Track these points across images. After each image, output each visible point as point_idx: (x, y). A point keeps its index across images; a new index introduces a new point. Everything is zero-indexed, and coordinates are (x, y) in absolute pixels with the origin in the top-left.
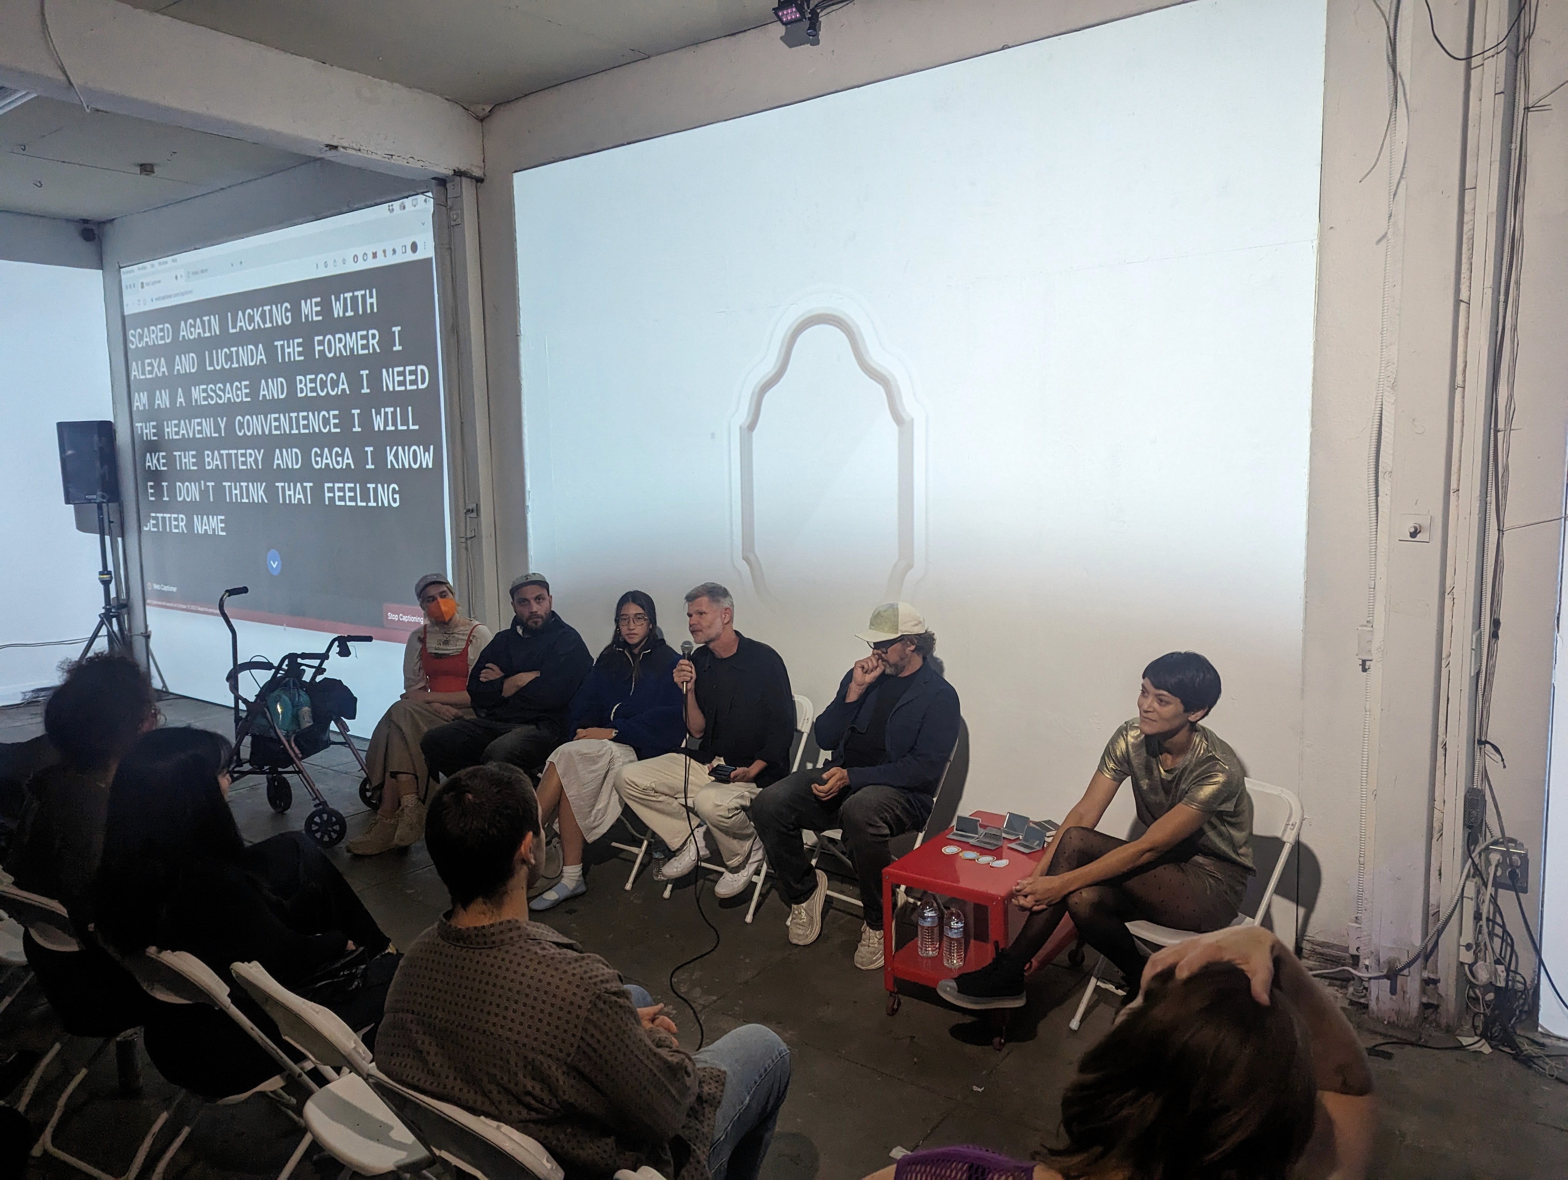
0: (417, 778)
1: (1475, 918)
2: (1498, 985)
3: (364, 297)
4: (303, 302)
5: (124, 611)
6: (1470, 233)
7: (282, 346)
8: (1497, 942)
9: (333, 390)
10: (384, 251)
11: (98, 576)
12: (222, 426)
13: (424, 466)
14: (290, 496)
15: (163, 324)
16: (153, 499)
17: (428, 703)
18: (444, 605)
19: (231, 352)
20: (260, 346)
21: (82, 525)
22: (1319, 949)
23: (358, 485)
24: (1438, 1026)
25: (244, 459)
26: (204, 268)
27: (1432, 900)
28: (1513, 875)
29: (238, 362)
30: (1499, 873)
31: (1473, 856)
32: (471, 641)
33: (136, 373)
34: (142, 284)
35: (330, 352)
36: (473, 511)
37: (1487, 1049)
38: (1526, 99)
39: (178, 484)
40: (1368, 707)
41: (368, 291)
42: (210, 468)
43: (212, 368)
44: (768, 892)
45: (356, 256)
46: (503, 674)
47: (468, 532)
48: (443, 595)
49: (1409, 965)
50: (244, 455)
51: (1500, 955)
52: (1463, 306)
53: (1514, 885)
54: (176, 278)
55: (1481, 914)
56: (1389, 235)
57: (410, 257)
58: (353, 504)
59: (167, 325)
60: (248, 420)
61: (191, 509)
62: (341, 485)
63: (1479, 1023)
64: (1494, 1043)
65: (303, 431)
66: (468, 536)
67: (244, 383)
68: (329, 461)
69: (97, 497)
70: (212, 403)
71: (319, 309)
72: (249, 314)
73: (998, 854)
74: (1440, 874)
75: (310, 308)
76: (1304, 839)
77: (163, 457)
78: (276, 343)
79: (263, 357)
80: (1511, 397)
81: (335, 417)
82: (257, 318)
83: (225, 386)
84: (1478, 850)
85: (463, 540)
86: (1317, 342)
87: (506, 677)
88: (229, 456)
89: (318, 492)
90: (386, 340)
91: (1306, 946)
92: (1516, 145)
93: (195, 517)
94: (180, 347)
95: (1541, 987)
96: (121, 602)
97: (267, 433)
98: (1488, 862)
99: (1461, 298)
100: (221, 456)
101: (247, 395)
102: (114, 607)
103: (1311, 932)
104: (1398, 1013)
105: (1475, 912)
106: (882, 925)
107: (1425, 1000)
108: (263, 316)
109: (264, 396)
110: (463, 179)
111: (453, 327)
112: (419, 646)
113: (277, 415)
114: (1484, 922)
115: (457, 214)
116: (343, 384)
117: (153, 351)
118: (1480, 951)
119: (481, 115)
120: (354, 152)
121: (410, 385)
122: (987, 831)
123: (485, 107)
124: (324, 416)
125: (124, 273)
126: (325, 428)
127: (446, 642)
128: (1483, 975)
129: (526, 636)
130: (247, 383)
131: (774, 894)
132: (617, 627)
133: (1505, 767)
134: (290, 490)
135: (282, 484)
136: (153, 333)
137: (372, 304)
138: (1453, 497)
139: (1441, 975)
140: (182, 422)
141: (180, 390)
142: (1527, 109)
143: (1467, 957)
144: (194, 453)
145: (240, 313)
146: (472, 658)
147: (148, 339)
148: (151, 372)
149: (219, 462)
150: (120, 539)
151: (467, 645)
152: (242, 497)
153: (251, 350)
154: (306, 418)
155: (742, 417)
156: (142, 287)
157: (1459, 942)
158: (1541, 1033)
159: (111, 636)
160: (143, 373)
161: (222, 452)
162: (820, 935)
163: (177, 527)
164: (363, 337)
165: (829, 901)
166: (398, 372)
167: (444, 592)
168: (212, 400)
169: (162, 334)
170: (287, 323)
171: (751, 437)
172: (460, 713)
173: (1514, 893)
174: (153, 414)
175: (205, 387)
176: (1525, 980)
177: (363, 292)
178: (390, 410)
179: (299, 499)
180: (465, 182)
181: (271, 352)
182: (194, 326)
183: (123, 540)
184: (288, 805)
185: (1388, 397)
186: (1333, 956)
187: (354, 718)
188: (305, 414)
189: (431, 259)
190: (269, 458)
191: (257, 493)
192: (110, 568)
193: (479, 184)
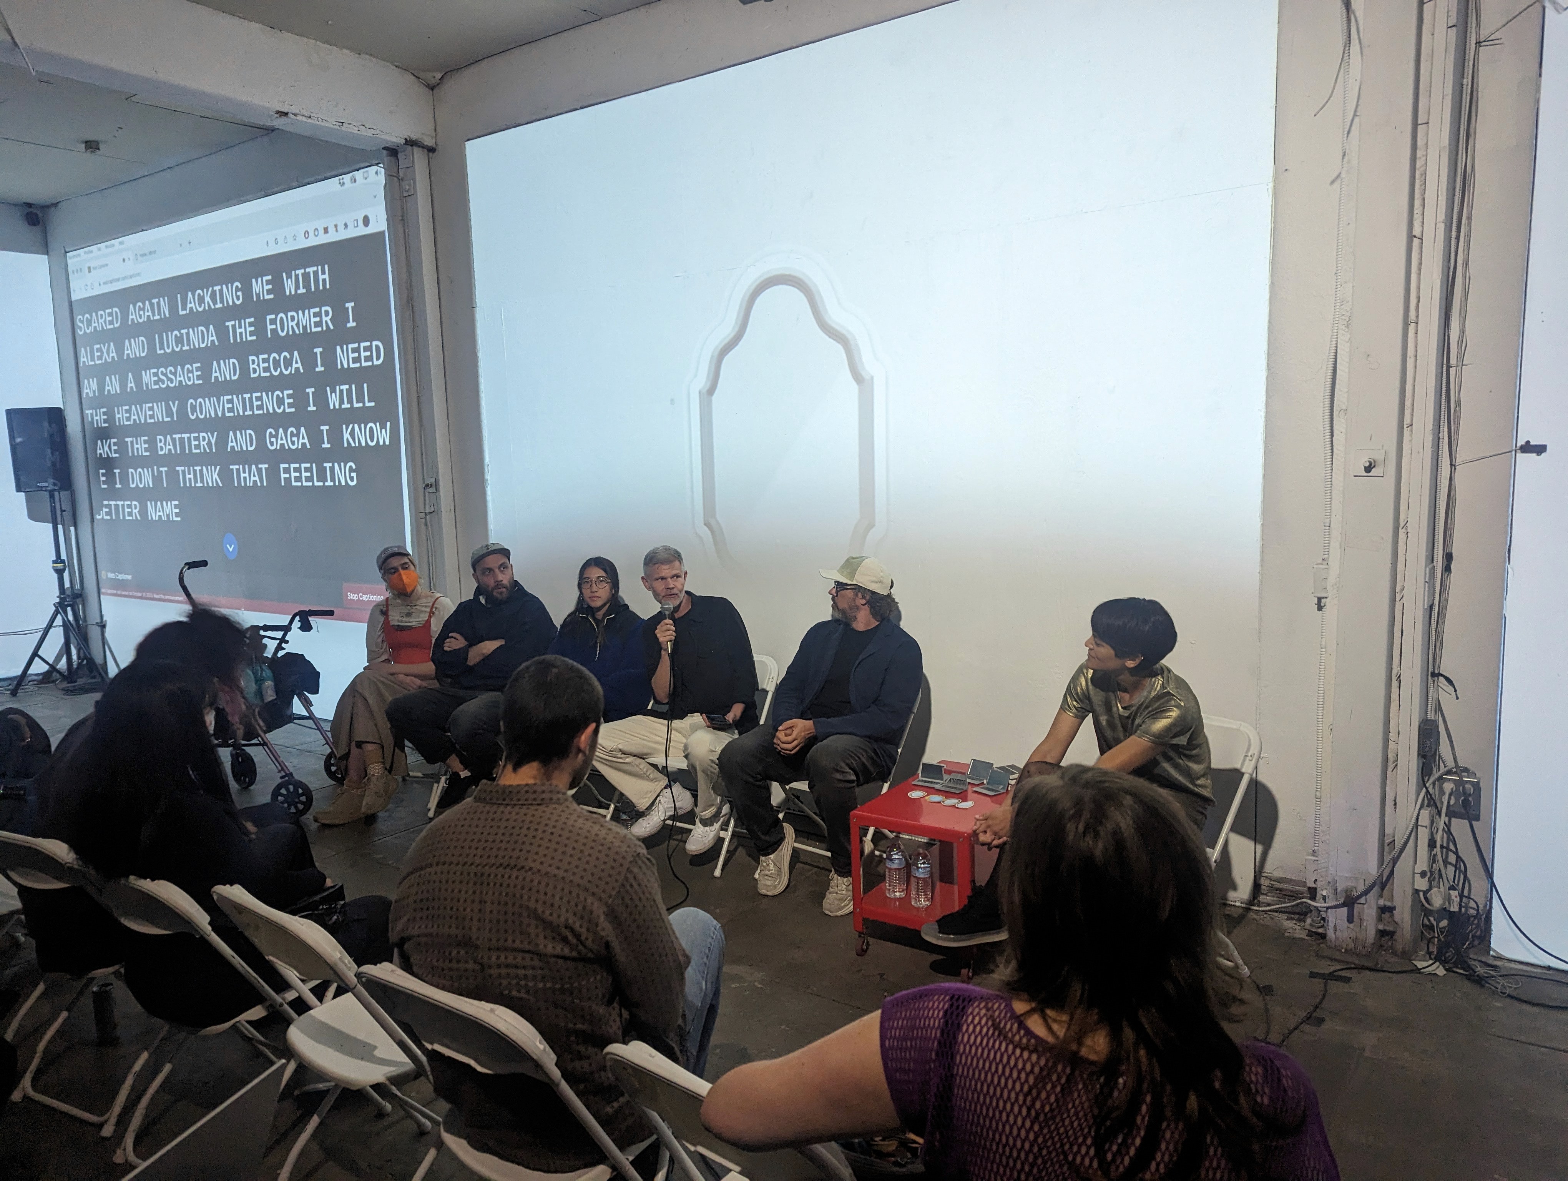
0: (383, 747)
1: (1429, 846)
2: (1452, 909)
3: (316, 273)
4: (254, 280)
5: (79, 600)
6: (1423, 168)
7: (234, 326)
8: (1451, 869)
9: (286, 370)
10: (336, 226)
11: (51, 565)
12: (174, 410)
13: (381, 443)
14: (245, 478)
15: (111, 307)
16: (105, 486)
17: (392, 674)
18: (406, 577)
19: (182, 334)
20: (211, 327)
21: (34, 515)
22: (1277, 885)
23: (314, 465)
24: (1395, 953)
25: (197, 443)
26: (152, 250)
27: (1388, 831)
28: (1466, 803)
29: (189, 344)
30: (1452, 802)
31: (1427, 785)
32: (434, 613)
33: (85, 359)
34: (89, 268)
35: (283, 331)
36: (431, 485)
37: (1441, 972)
38: (1478, 34)
39: (131, 470)
40: (1323, 643)
41: (320, 267)
42: (162, 453)
43: (162, 352)
44: (736, 849)
45: (307, 232)
46: (467, 643)
47: (427, 506)
48: (405, 567)
49: (1366, 892)
50: (196, 439)
51: (1454, 881)
52: (1416, 242)
53: (1467, 813)
54: (124, 260)
55: (1435, 842)
56: (1343, 175)
57: (362, 231)
58: (310, 484)
59: (116, 309)
60: (200, 403)
61: (143, 496)
62: (297, 465)
63: (1434, 949)
64: (1447, 966)
65: (256, 412)
66: (428, 511)
67: (195, 365)
68: (284, 442)
69: (48, 484)
70: (164, 386)
71: (270, 287)
72: (199, 294)
73: (963, 796)
74: (1395, 804)
75: (261, 287)
76: (1262, 778)
77: (115, 444)
78: (227, 324)
79: (214, 338)
80: (1463, 332)
81: (289, 396)
82: (207, 299)
83: (176, 370)
84: (1432, 779)
85: (423, 515)
86: (1272, 285)
87: (471, 645)
88: (182, 440)
89: (273, 473)
90: (340, 317)
91: (1264, 882)
92: (1467, 81)
93: (149, 503)
94: (130, 330)
95: (1493, 911)
96: (76, 592)
97: (220, 415)
98: (1442, 792)
99: (1414, 234)
100: (174, 440)
101: (199, 377)
102: (68, 596)
103: (1269, 868)
104: (1355, 941)
105: (1430, 840)
106: (850, 871)
107: (1381, 927)
108: (213, 296)
109: (216, 377)
110: (416, 149)
111: (408, 302)
112: (382, 619)
113: (230, 397)
114: (1438, 850)
115: (410, 185)
116: (297, 362)
117: (101, 336)
118: (1434, 880)
119: (433, 82)
120: (304, 119)
121: (365, 361)
122: (953, 776)
123: (435, 74)
124: (278, 395)
125: (70, 258)
126: (279, 408)
127: (409, 615)
128: (1437, 901)
129: (489, 606)
130: (199, 365)
131: (741, 851)
132: (581, 593)
133: (1457, 698)
134: (244, 472)
135: (237, 467)
136: (102, 318)
137: (324, 280)
138: (1406, 432)
139: (1397, 902)
140: (133, 407)
141: (130, 374)
142: (1478, 43)
143: (1422, 884)
144: (146, 438)
145: (190, 294)
146: (435, 629)
147: (96, 324)
148: (100, 358)
149: (171, 447)
150: (72, 529)
151: (430, 617)
152: (196, 482)
153: (202, 331)
154: (259, 399)
155: (701, 381)
156: (90, 271)
157: (1414, 869)
158: (1493, 956)
159: (66, 625)
160: (93, 359)
161: (174, 436)
162: (788, 886)
163: (130, 514)
164: (315, 315)
165: (796, 855)
166: (352, 349)
167: (406, 563)
168: (163, 384)
169: (110, 318)
170: (238, 303)
171: (711, 401)
172: (425, 684)
173: (1466, 822)
174: (104, 400)
175: (155, 370)
176: (1478, 906)
177: (315, 268)
178: (345, 387)
179: (255, 481)
180: (417, 152)
181: (222, 333)
182: (143, 309)
183: (76, 530)
184: (252, 782)
185: (1343, 335)
186: (1292, 891)
187: (317, 693)
188: (259, 394)
189: (383, 232)
190: (222, 441)
191: (212, 477)
192: (64, 556)
193: (431, 154)
